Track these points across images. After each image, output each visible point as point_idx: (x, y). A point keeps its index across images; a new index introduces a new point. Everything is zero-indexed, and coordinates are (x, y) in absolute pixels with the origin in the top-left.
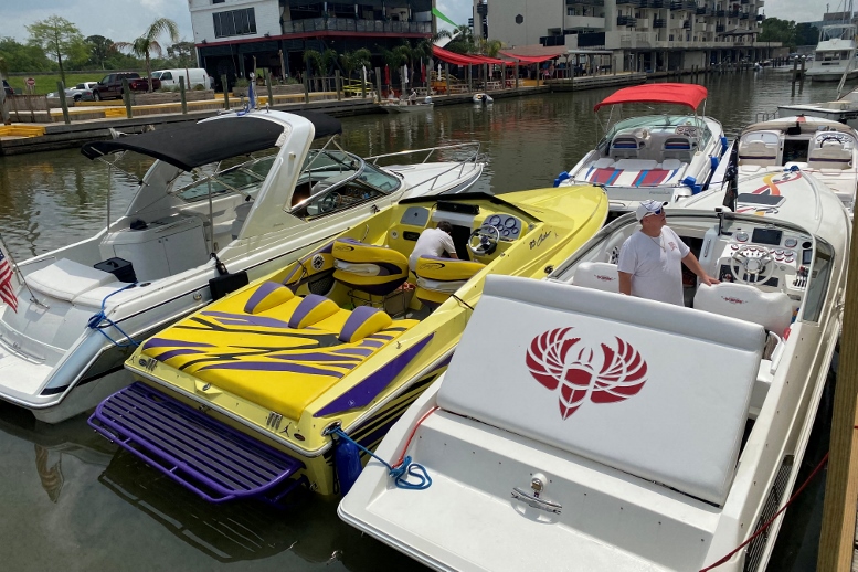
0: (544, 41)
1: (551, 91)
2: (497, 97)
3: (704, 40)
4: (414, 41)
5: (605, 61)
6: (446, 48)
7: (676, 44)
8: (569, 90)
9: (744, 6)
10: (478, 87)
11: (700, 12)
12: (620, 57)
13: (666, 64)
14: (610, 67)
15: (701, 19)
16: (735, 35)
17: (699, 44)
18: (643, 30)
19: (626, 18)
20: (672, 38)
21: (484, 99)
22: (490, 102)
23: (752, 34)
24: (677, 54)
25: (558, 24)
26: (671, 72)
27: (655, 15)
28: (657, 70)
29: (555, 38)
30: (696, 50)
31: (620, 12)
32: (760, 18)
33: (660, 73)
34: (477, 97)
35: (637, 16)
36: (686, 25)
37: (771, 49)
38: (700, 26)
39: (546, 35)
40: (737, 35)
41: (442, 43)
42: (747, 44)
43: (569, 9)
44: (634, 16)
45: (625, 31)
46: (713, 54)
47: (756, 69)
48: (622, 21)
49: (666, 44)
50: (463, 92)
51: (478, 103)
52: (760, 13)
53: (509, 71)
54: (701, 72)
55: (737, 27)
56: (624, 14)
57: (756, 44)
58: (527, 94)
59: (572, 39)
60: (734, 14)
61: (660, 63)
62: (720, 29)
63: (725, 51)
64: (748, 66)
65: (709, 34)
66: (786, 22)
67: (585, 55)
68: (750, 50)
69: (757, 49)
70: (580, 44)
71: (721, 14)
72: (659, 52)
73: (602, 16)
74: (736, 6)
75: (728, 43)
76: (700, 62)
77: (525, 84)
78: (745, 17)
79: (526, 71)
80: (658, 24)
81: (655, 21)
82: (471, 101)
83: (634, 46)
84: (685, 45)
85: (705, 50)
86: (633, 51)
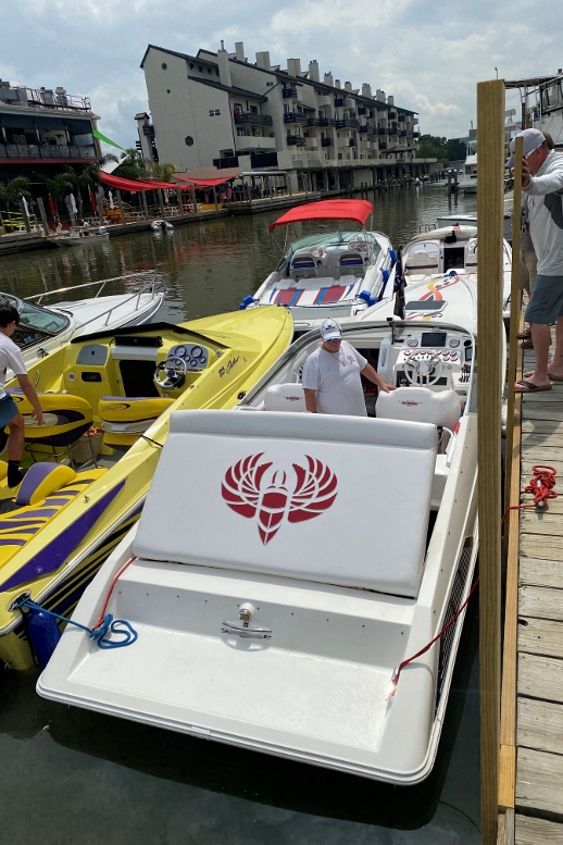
0: (220, 164)
1: (231, 214)
2: (177, 224)
3: (370, 157)
4: (79, 167)
5: (279, 182)
6: (114, 173)
7: (344, 163)
8: (248, 212)
9: (401, 123)
10: (155, 214)
11: (363, 130)
12: (294, 177)
13: (338, 183)
14: (285, 187)
15: (365, 137)
16: (396, 152)
17: (366, 162)
18: (313, 149)
19: (294, 137)
20: (340, 157)
21: (163, 226)
22: (170, 229)
23: (409, 151)
24: (347, 173)
25: (229, 145)
26: (343, 191)
27: (323, 134)
28: (330, 189)
29: (228, 160)
30: (364, 168)
31: (289, 131)
32: (416, 135)
33: (333, 192)
34: (155, 224)
35: (306, 135)
36: (352, 143)
37: (428, 165)
38: (366, 145)
39: (218, 156)
40: (398, 152)
41: (109, 168)
42: (407, 160)
43: (238, 129)
44: (302, 136)
45: (295, 150)
46: (379, 171)
47: (417, 184)
48: (292, 141)
49: (335, 163)
50: (139, 219)
51: (157, 230)
52: (416, 130)
53: (186, 196)
54: (370, 189)
55: (397, 144)
56: (293, 134)
57: (415, 161)
58: (207, 219)
59: (245, 161)
60: (393, 132)
61: (332, 182)
62: (382, 146)
63: (389, 168)
64: (410, 181)
65: (374, 151)
66: (438, 138)
67: (260, 176)
68: (411, 166)
69: (417, 165)
70: (254, 166)
71: (382, 132)
72: (330, 170)
73: (272, 135)
74: (394, 124)
75: (391, 161)
76: (367, 179)
77: (203, 209)
78: (403, 134)
79: (203, 195)
80: (326, 143)
81: (323, 140)
82: (149, 229)
83: (306, 166)
84: (353, 163)
85: (372, 168)
86: (305, 171)
